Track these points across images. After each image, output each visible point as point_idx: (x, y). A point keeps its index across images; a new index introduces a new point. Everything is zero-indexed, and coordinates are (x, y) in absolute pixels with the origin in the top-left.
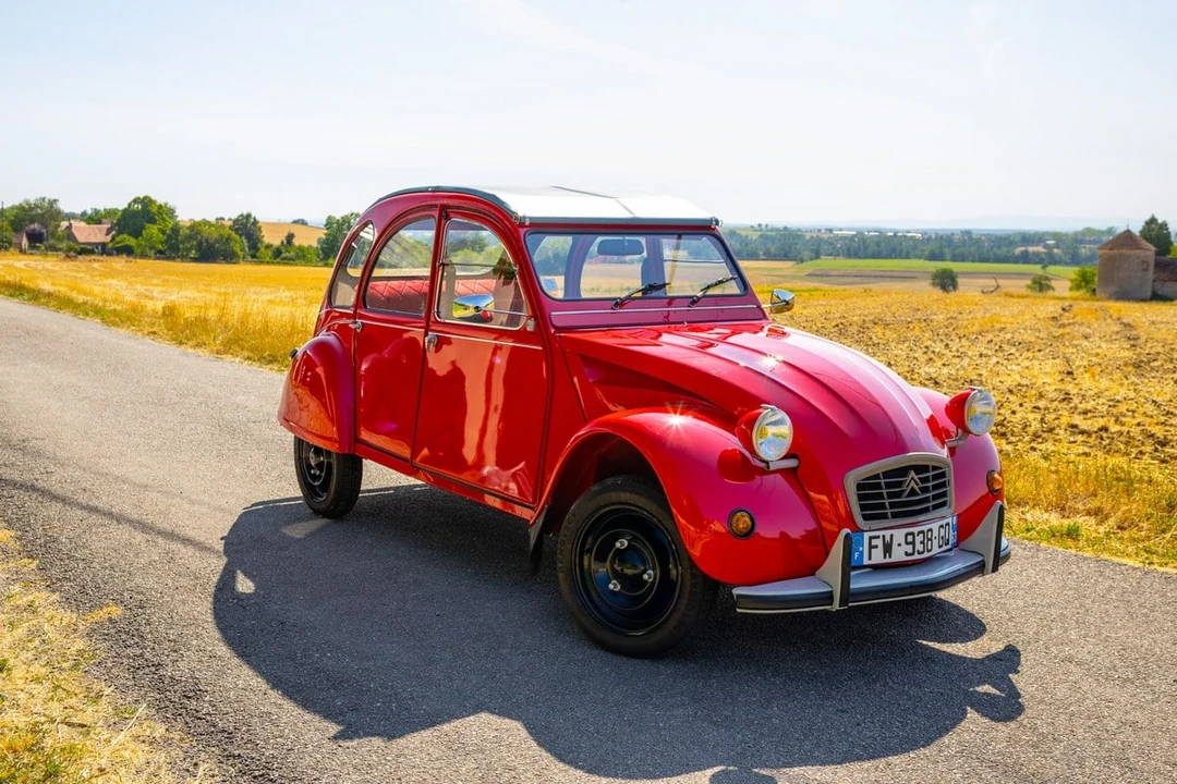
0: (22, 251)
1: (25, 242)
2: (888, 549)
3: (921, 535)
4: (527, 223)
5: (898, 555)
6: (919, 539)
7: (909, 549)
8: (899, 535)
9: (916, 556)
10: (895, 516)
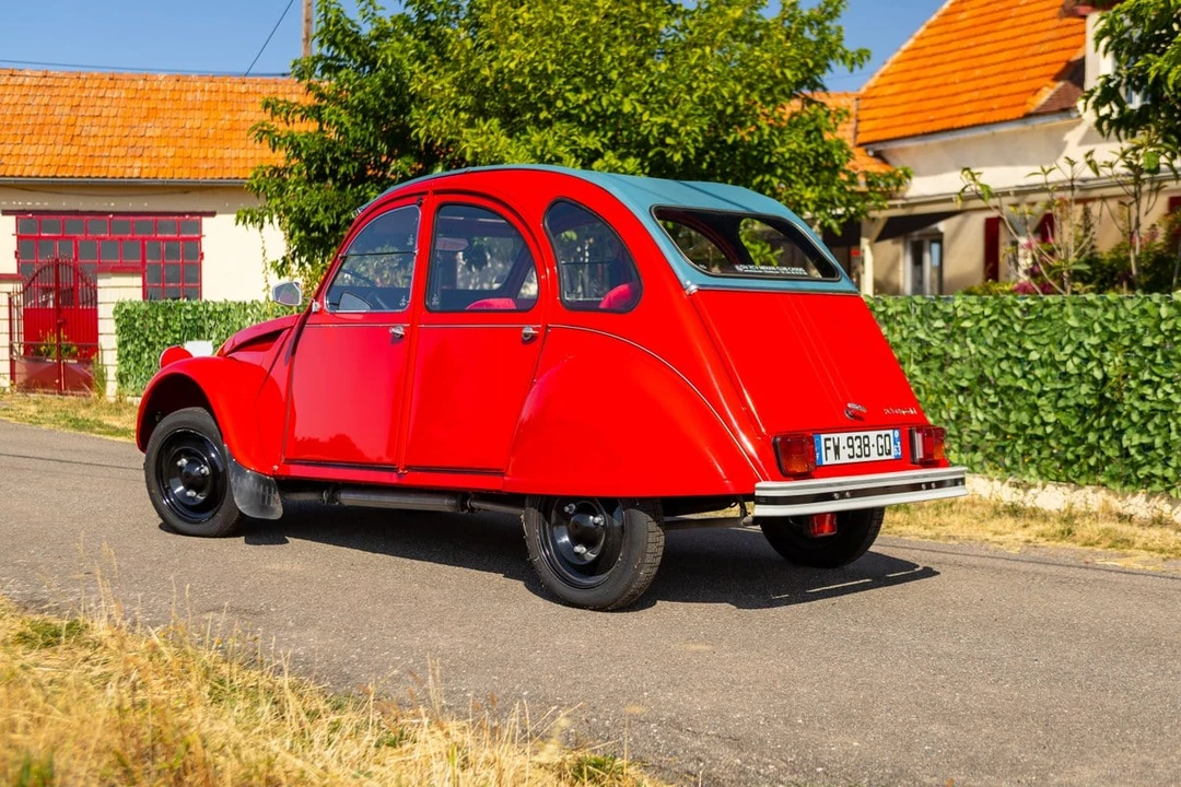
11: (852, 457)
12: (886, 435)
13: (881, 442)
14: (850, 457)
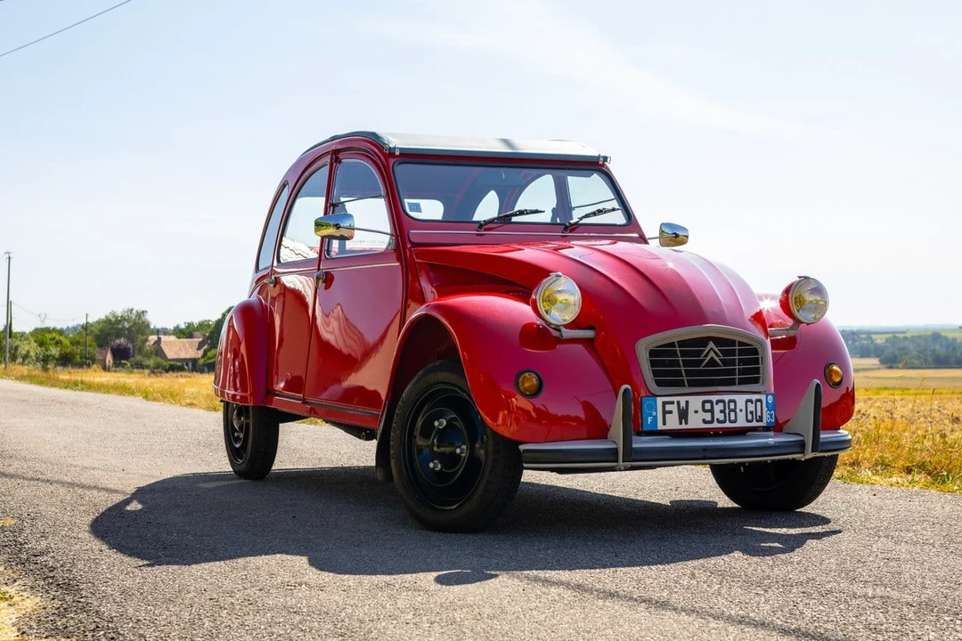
0: (105, 368)
1: (109, 358)
2: (683, 415)
3: (721, 405)
4: (397, 153)
5: (695, 422)
6: (718, 408)
7: (708, 416)
8: (695, 402)
9: (716, 425)
10: (692, 384)
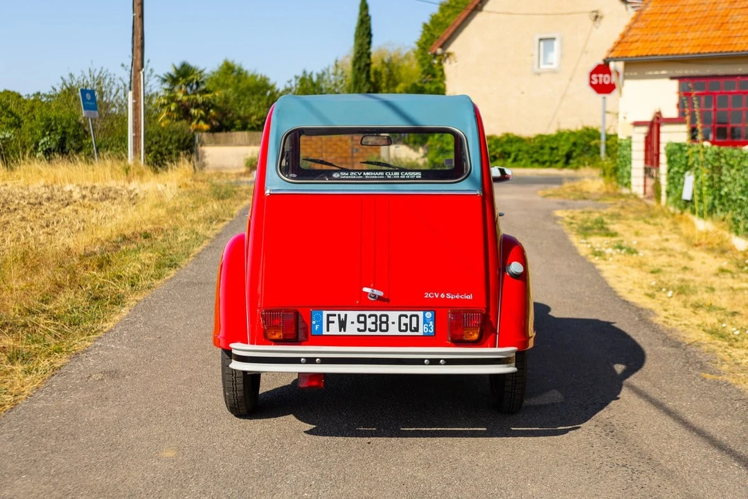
11: (365, 330)
12: (412, 316)
13: (404, 320)
14: (359, 330)
